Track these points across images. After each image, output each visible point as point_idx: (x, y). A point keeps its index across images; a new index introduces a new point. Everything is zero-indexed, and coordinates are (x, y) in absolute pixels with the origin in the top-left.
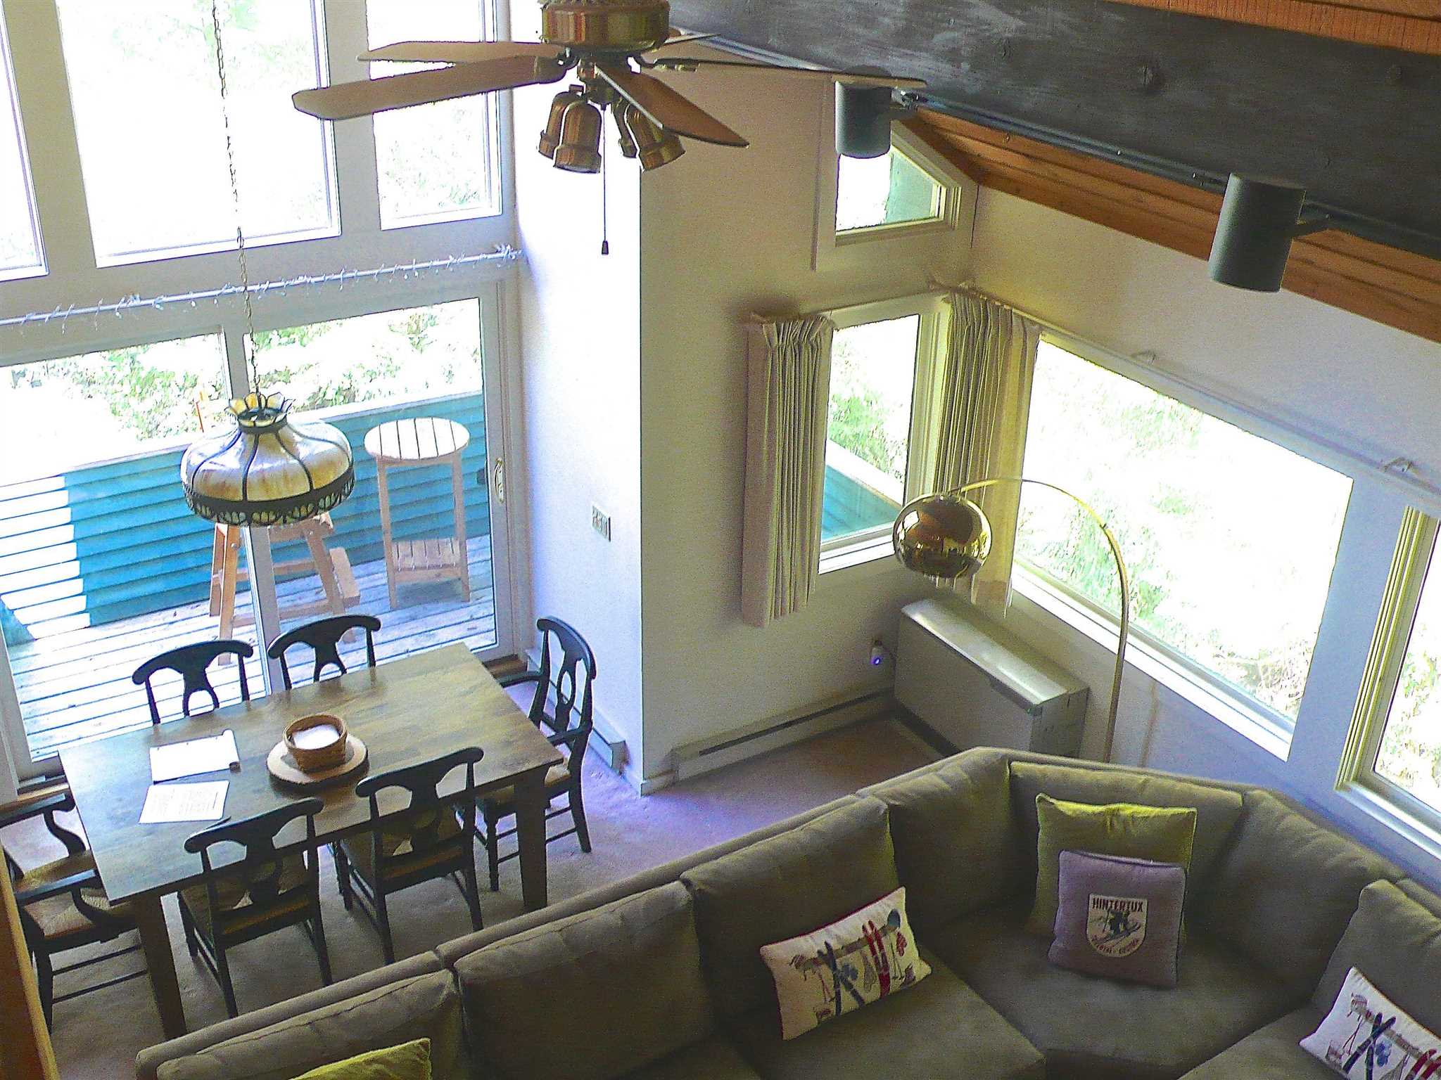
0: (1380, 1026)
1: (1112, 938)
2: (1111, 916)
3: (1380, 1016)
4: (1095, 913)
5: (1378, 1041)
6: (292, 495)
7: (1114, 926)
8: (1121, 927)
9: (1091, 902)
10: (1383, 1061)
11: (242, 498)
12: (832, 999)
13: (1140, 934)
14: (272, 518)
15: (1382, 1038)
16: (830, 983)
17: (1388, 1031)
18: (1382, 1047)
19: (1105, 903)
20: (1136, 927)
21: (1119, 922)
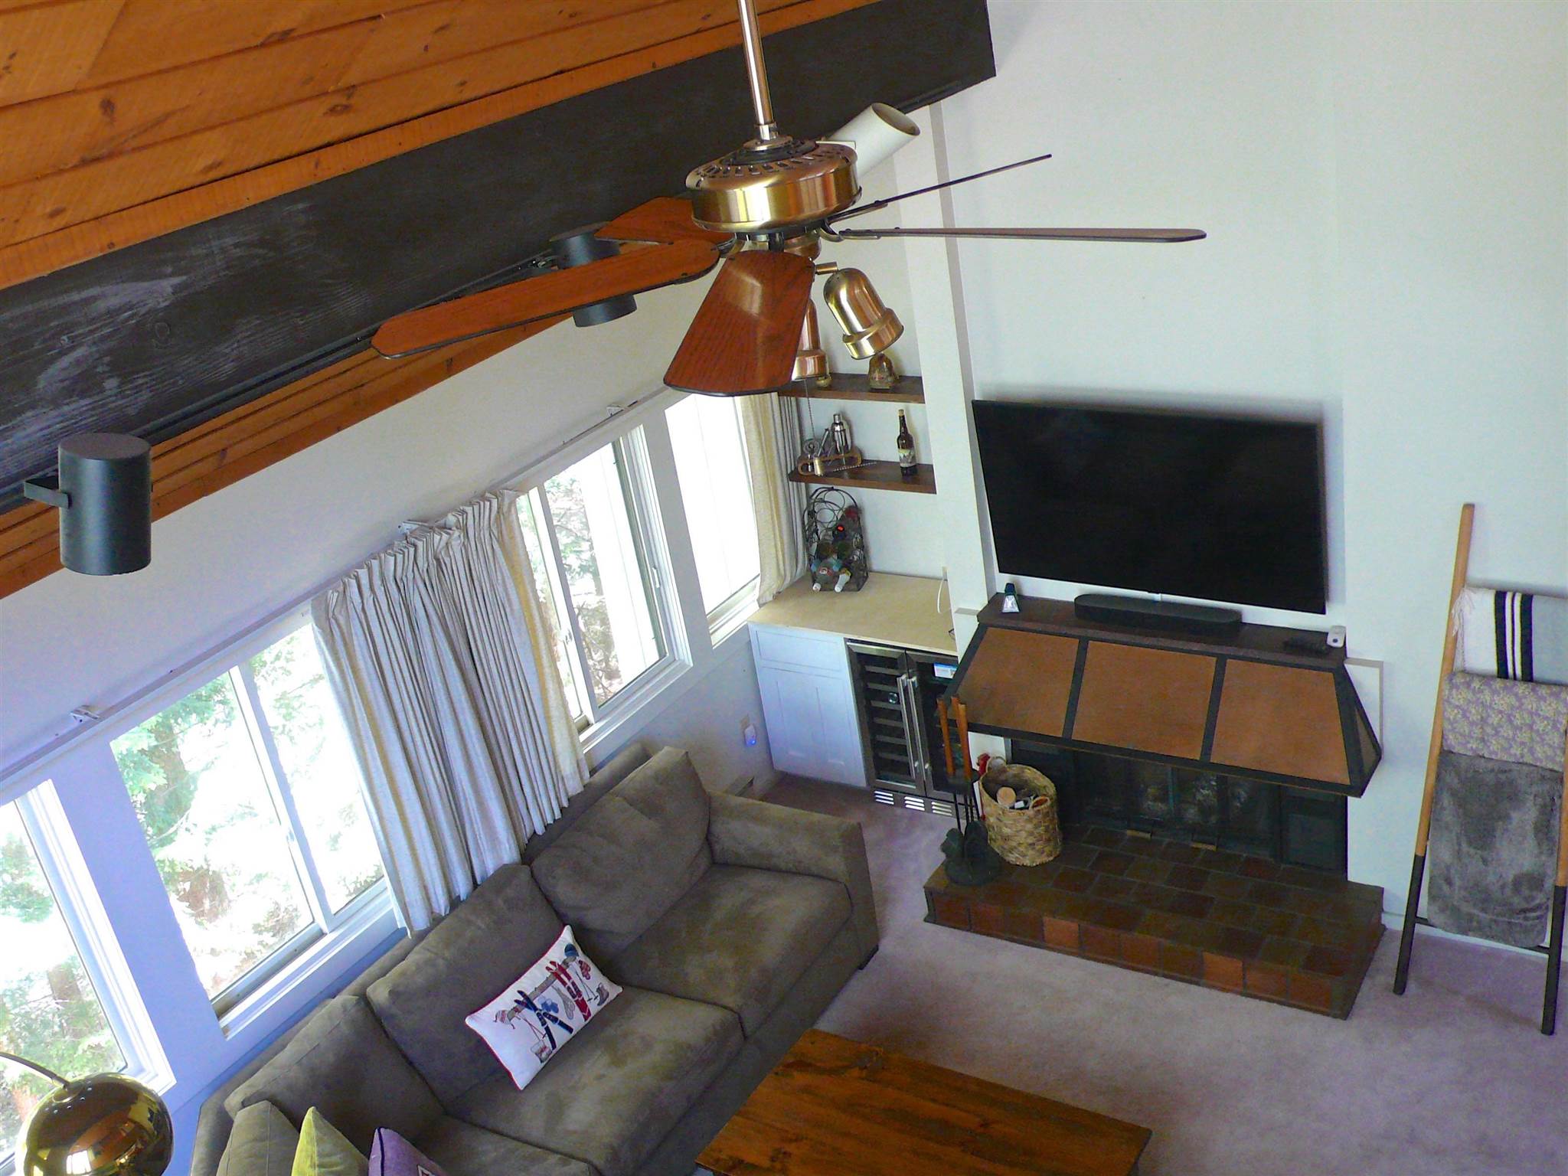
0: (527, 1002)
3: (516, 1001)
5: (539, 1006)
10: (555, 1007)
15: (537, 1003)
17: (532, 998)
18: (544, 1005)
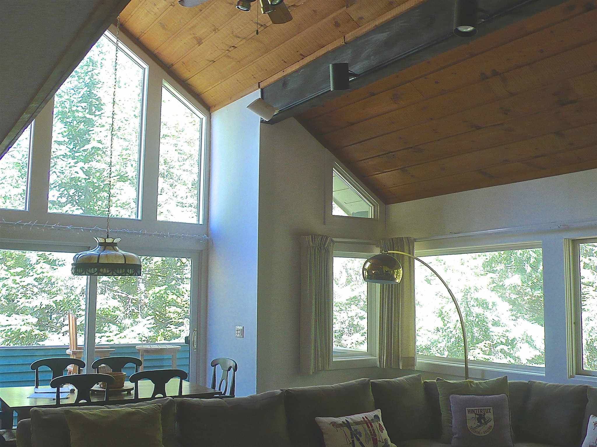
1: (479, 426)
2: (477, 416)
4: (469, 416)
6: (117, 263)
7: (479, 420)
8: (482, 421)
9: (467, 411)
11: (97, 262)
12: (351, 443)
13: (492, 423)
14: (108, 271)
16: (349, 436)
19: (473, 411)
20: (489, 421)
21: (481, 418)
